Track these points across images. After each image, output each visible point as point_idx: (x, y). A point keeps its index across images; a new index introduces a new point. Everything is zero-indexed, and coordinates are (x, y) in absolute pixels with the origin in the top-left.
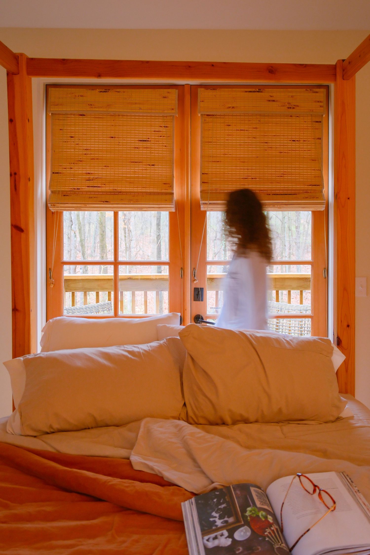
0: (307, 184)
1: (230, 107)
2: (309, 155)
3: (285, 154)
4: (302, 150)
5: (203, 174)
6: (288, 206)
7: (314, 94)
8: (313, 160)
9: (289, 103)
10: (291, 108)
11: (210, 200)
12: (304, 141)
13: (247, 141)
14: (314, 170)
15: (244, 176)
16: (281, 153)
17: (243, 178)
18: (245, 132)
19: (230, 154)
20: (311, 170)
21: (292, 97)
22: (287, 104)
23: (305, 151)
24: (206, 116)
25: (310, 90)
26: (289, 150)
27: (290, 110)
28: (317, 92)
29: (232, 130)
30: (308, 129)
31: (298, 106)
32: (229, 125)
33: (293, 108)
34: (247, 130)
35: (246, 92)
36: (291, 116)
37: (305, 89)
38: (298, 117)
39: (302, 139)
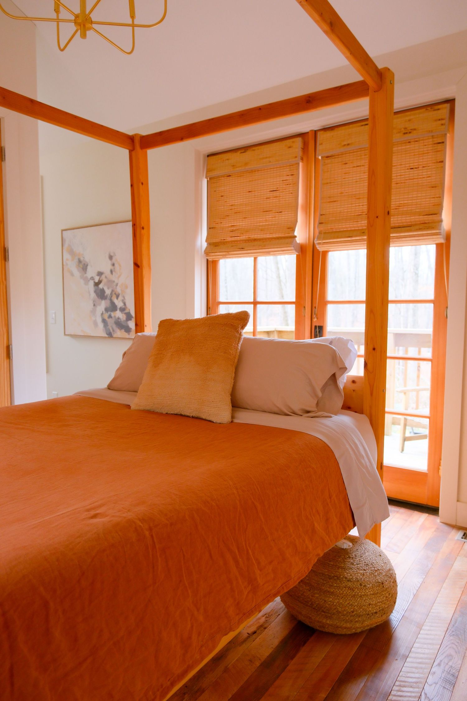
0: (423, 214)
1: (345, 145)
2: (429, 182)
3: (402, 184)
4: (420, 178)
5: (321, 215)
7: (436, 112)
8: (433, 187)
9: (405, 128)
10: (407, 133)
11: (323, 239)
12: (423, 167)
13: (363, 177)
14: (434, 198)
15: (358, 213)
16: (397, 184)
17: (357, 215)
18: (362, 167)
19: (346, 193)
20: (430, 198)
21: (409, 120)
22: (403, 130)
23: (424, 178)
24: (325, 158)
25: (431, 109)
26: (406, 180)
27: (406, 135)
28: (438, 109)
29: (349, 168)
30: (428, 153)
31: (415, 129)
32: (346, 164)
33: (410, 133)
34: (363, 166)
35: (362, 125)
36: (409, 142)
37: (425, 109)
38: (417, 141)
39: (420, 165)
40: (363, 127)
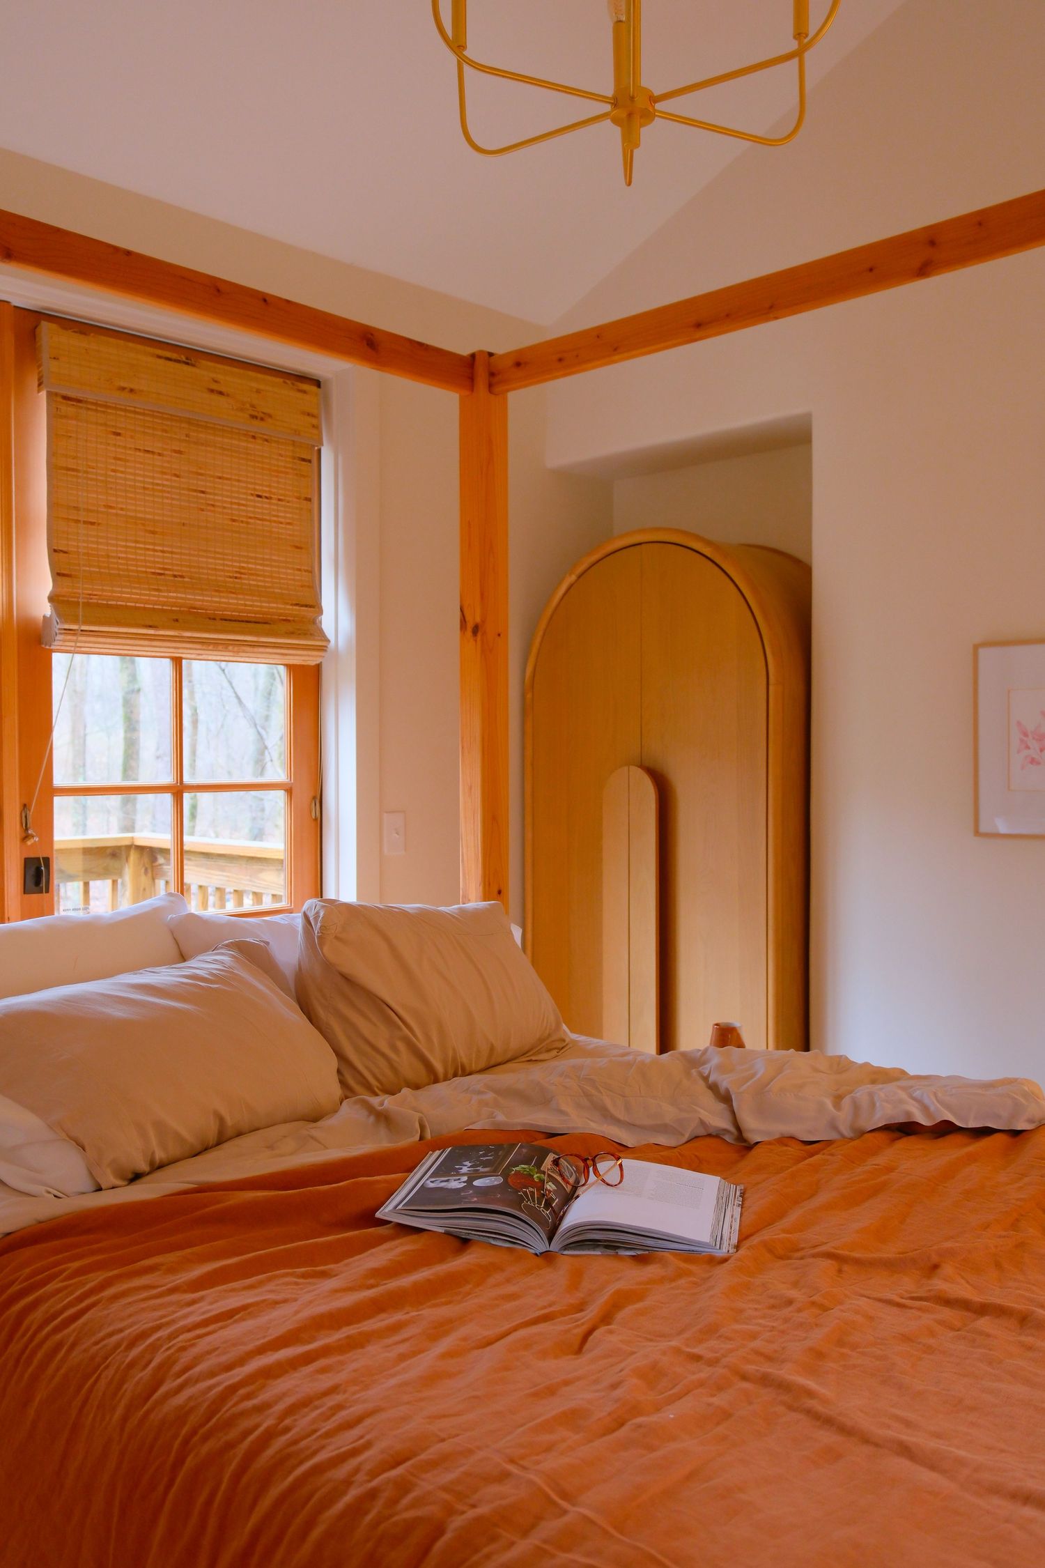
0: (290, 602)
1: (124, 389)
2: (290, 535)
3: (241, 525)
4: (275, 522)
5: (55, 551)
6: (256, 650)
7: (300, 395)
8: (297, 547)
9: (253, 406)
10: (256, 417)
11: (85, 623)
12: (279, 500)
13: (160, 482)
14: (300, 570)
15: (155, 568)
16: (234, 520)
17: (154, 573)
18: (156, 457)
19: (122, 509)
20: (293, 569)
21: (258, 391)
22: (248, 406)
23: (281, 523)
24: (59, 399)
25: (293, 384)
26: (250, 518)
27: (255, 422)
28: (305, 392)
29: (125, 448)
30: (286, 473)
31: (270, 416)
32: (119, 434)
33: (262, 419)
34: (159, 454)
35: (159, 357)
36: (254, 437)
37: (281, 380)
38: (267, 440)
39: (274, 494)
40: (161, 361)
